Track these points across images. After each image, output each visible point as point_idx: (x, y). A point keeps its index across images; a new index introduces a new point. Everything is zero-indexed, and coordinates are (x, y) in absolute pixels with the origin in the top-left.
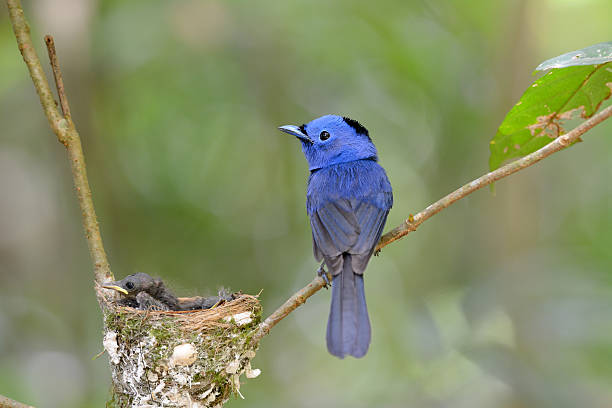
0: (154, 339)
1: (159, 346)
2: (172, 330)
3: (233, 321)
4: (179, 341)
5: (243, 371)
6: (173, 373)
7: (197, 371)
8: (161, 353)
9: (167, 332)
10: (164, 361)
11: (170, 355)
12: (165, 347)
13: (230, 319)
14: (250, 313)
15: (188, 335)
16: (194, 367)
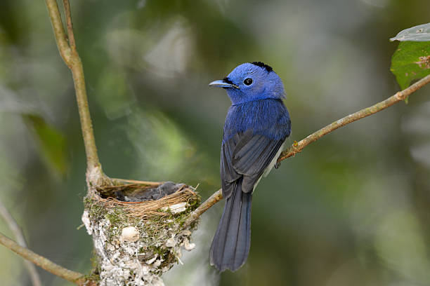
0: (108, 221)
1: (112, 226)
2: (121, 216)
3: (169, 211)
4: (126, 224)
5: (182, 244)
6: (124, 246)
7: (141, 246)
8: (114, 232)
9: (118, 217)
10: (117, 238)
11: (120, 234)
12: (116, 228)
13: (167, 208)
14: (185, 203)
15: (133, 220)
16: (138, 243)
